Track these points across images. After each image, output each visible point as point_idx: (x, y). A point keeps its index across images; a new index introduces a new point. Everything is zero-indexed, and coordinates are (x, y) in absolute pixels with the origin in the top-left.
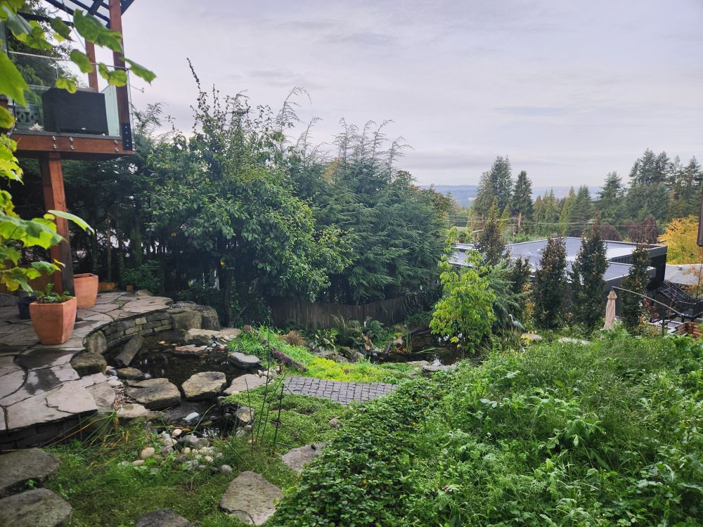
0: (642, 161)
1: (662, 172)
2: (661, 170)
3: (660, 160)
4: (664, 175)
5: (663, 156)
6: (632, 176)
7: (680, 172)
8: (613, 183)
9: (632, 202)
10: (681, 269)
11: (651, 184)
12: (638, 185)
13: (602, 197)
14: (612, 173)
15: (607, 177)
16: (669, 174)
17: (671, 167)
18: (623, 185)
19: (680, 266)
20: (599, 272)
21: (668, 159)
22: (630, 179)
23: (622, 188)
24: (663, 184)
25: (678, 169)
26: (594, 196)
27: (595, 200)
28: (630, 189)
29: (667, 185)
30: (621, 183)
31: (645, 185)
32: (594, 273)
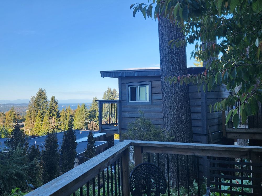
3: (113, 92)
14: (95, 98)
32: (71, 149)
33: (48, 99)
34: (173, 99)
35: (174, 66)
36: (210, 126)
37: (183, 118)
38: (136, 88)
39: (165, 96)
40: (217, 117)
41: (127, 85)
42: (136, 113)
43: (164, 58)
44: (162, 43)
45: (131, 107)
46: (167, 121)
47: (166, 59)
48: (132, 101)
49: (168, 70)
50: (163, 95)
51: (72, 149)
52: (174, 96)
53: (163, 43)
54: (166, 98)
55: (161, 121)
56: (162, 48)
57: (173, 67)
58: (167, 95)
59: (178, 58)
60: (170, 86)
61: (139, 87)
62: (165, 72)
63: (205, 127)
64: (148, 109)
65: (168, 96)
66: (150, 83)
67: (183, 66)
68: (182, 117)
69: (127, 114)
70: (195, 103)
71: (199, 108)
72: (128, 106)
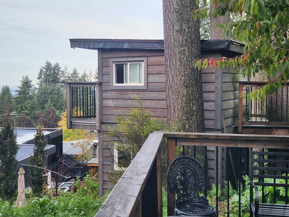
0: (45, 68)
1: (58, 77)
2: (57, 75)
3: (55, 68)
4: (59, 79)
5: (57, 65)
6: (39, 79)
7: (68, 76)
8: (26, 84)
9: (41, 98)
10: (72, 144)
11: (52, 84)
12: (44, 85)
13: (20, 94)
14: (25, 77)
15: (22, 79)
16: (62, 78)
17: (62, 73)
18: (33, 86)
19: (72, 142)
20: (12, 154)
21: (60, 68)
22: (38, 81)
23: (33, 88)
24: (58, 85)
25: (67, 75)
26: (14, 94)
27: (15, 96)
28: (38, 88)
29: (61, 86)
30: (32, 83)
31: (48, 86)
32: (8, 155)
34: (182, 83)
35: (185, 38)
36: (225, 119)
37: (194, 108)
38: (124, 66)
39: (170, 78)
40: (233, 107)
41: (111, 60)
42: (124, 100)
43: (171, 26)
44: (168, 5)
45: (116, 92)
46: (173, 112)
47: (173, 27)
48: (117, 83)
49: (176, 43)
50: (167, 76)
51: (10, 154)
52: (183, 78)
53: (170, 5)
54: (172, 81)
55: (159, 112)
56: (167, 12)
57: (182, 39)
58: (173, 77)
59: (190, 27)
60: (178, 65)
61: (128, 64)
62: (172, 45)
63: (220, 119)
64: (141, 95)
65: (175, 79)
66: (145, 59)
67: (196, 38)
68: (193, 106)
69: (110, 103)
70: (207, 88)
71: (211, 95)
72: (112, 90)
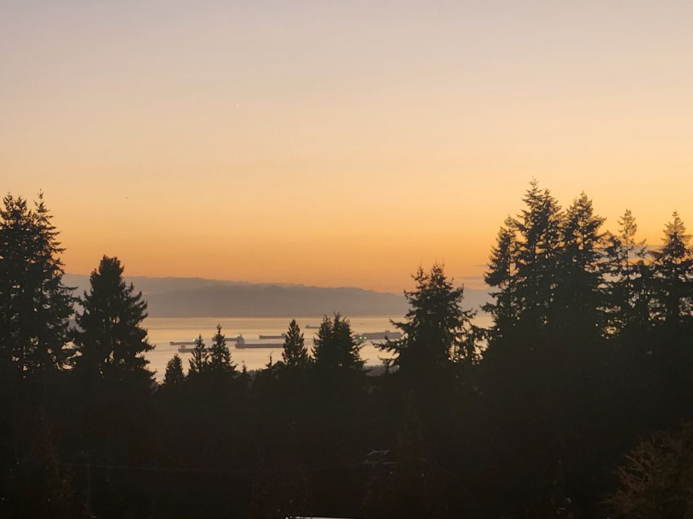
0: (521, 228)
1: (588, 268)
2: (583, 261)
3: (574, 224)
4: (595, 279)
5: (584, 208)
6: (493, 280)
8: (436, 308)
12: (517, 314)
14: (428, 272)
15: (413, 286)
16: (607, 277)
17: (611, 252)
18: (468, 317)
21: (599, 222)
22: (490, 294)
25: (633, 259)
28: (492, 332)
30: (463, 306)
33: (65, 282)
